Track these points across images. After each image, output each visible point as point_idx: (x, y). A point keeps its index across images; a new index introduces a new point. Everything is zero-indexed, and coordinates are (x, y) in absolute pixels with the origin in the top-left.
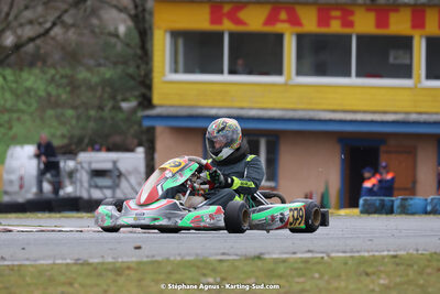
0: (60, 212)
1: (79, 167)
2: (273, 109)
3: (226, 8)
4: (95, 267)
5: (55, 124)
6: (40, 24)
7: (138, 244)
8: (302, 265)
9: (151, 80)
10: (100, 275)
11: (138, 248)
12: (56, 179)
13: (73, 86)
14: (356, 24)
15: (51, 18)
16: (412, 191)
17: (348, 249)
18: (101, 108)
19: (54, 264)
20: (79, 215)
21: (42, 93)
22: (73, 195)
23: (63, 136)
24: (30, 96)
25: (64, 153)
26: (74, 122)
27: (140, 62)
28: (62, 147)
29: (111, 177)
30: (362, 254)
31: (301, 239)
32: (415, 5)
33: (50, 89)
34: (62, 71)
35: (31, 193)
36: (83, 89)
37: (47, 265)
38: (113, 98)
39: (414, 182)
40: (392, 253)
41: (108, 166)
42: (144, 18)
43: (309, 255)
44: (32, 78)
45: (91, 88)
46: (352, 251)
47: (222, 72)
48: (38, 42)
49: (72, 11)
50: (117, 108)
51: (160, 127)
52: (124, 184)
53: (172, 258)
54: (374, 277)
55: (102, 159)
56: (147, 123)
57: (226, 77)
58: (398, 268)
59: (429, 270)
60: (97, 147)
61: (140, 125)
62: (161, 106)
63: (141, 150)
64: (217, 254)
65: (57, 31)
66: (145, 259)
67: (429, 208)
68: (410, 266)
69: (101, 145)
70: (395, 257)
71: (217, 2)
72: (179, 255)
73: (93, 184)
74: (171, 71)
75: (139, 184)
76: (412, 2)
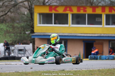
0: (10, 60)
1: (15, 48)
2: (66, 33)
3: (53, 7)
4: (21, 73)
5: (9, 38)
6: (5, 12)
8: (74, 72)
9: (34, 26)
10: (22, 75)
11: (32, 68)
12: (9, 52)
13: (14, 28)
14: (87, 11)
16: (102, 54)
17: (86, 68)
18: (21, 33)
19: (10, 72)
20: (16, 61)
21: (5, 30)
22: (14, 56)
23: (11, 41)
24: (2, 31)
25: (11, 45)
26: (14, 37)
27: (31, 21)
29: (23, 51)
30: (90, 69)
32: (103, 6)
33: (7, 28)
34: (11, 24)
35: (2, 55)
36: (16, 28)
37: (8, 73)
38: (24, 31)
39: (103, 52)
41: (23, 48)
42: (32, 10)
43: (77, 70)
44: (3, 26)
45: (18, 28)
47: (52, 24)
48: (4, 16)
49: (13, 8)
50: (25, 33)
51: (36, 38)
52: (27, 53)
53: (40, 71)
54: (93, 75)
55: (21, 47)
56: (33, 37)
57: (53, 25)
58: (100, 73)
59: (108, 73)
60: (20, 43)
61: (31, 38)
62: (36, 33)
63: (31, 44)
64: (52, 70)
65: (9, 13)
66: (33, 71)
67: (107, 58)
68: (103, 72)
69: (21, 43)
70: (99, 70)
71: (51, 6)
72: (43, 70)
73: (19, 53)
74: (39, 24)
75: (31, 53)
76: (102, 5)
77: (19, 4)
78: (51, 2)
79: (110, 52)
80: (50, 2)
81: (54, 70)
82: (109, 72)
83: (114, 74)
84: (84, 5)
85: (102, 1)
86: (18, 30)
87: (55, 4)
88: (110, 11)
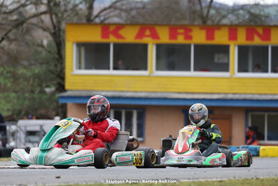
1: (19, 129)
2: (141, 92)
3: (112, 28)
5: (3, 102)
7: (58, 175)
9: (64, 74)
11: (59, 177)
13: (15, 78)
14: (194, 38)
16: (229, 143)
17: (191, 177)
18: (32, 92)
23: (8, 110)
25: (9, 121)
26: (15, 101)
27: (57, 62)
28: (8, 117)
29: (39, 135)
32: (231, 25)
34: (8, 69)
36: (21, 80)
38: (40, 85)
39: (231, 137)
40: (218, 179)
41: (37, 128)
42: (59, 34)
45: (26, 79)
46: (193, 179)
47: (109, 69)
49: (14, 31)
50: (42, 92)
51: (70, 104)
53: (80, 184)
55: (34, 124)
56: (61, 101)
57: (112, 72)
60: (30, 116)
61: (57, 102)
62: (71, 90)
63: (57, 118)
65: (5, 43)
66: (63, 184)
69: (33, 115)
70: (221, 181)
71: (105, 24)
72: (85, 181)
73: (27, 140)
74: (77, 69)
76: (229, 24)
77: (28, 21)
78: (107, 16)
79: (247, 138)
80: (104, 16)
84: (186, 22)
85: (229, 13)
86: (26, 83)
87: (116, 20)
88: (249, 37)
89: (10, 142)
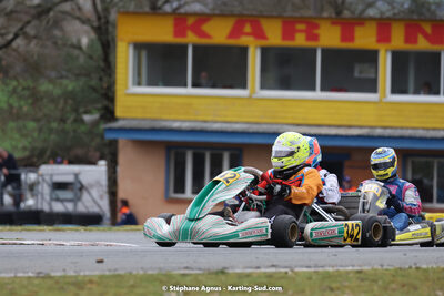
0: (21, 225)
1: (40, 179)
2: (237, 123)
3: (191, 21)
4: (57, 280)
5: (17, 136)
6: (2, 35)
7: (100, 258)
9: (114, 93)
10: (62, 288)
11: (100, 261)
12: (17, 192)
13: (36, 98)
14: (322, 38)
15: (14, 30)
17: (312, 263)
18: (63, 120)
19: (16, 277)
20: (40, 228)
21: (4, 106)
22: (34, 208)
23: (24, 148)
25: (26, 166)
26: (35, 135)
27: (102, 74)
28: (22, 160)
29: (72, 190)
30: (327, 269)
31: (265, 254)
32: (381, 19)
33: (11, 101)
34: (25, 84)
36: (45, 100)
37: (9, 278)
38: (76, 110)
40: (357, 268)
41: (70, 179)
42: (107, 29)
43: (273, 270)
45: (53, 100)
46: (316, 266)
47: (185, 85)
49: (35, 23)
50: (79, 121)
51: (122, 140)
52: (85, 196)
53: (135, 272)
54: (337, 292)
55: (64, 172)
56: (109, 136)
57: (190, 90)
58: (363, 284)
59: (393, 286)
60: (59, 159)
61: (103, 137)
62: (124, 119)
63: (103, 163)
64: (179, 269)
65: (19, 42)
66: (107, 273)
68: (375, 281)
69: (63, 158)
70: (359, 272)
71: (180, 14)
72: (142, 269)
73: (54, 197)
74: (134, 84)
75: (101, 197)
76: (378, 16)
77: (57, 8)
78: (182, 3)
81: (187, 271)
82: (400, 279)
83: (416, 288)
84: (309, 13)
86: (52, 106)
87: (197, 7)
88: (410, 38)
89: (27, 199)
